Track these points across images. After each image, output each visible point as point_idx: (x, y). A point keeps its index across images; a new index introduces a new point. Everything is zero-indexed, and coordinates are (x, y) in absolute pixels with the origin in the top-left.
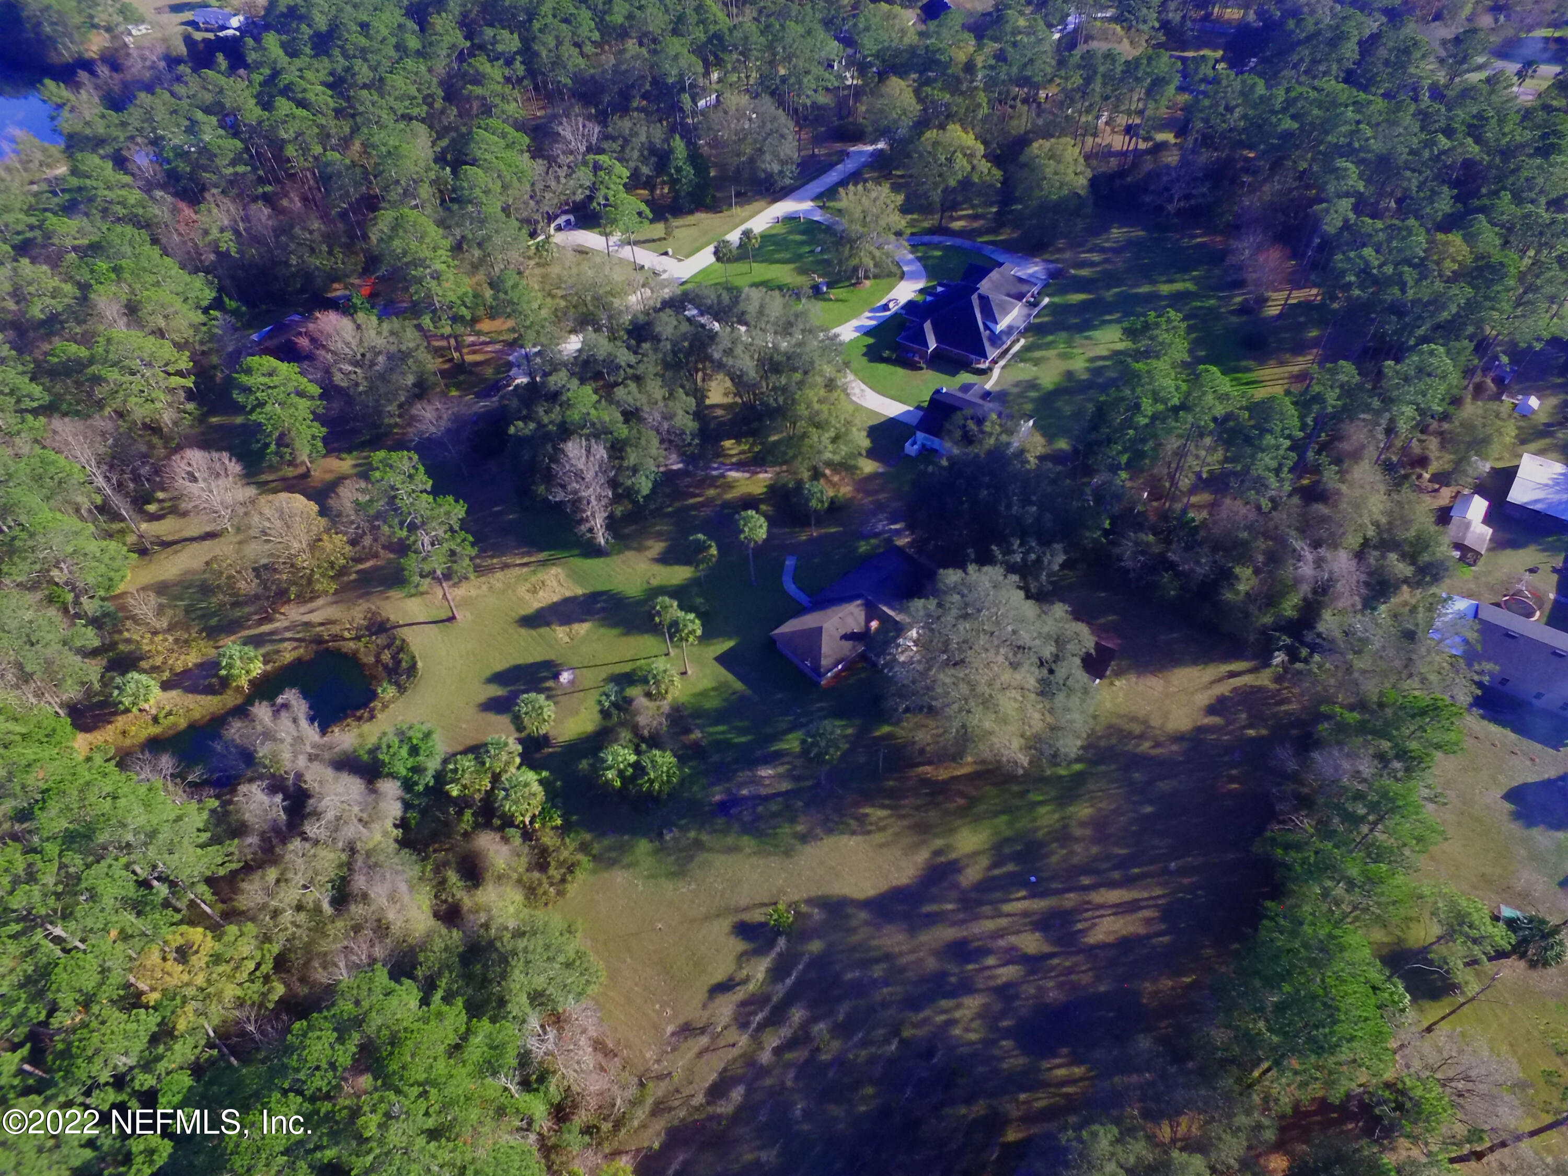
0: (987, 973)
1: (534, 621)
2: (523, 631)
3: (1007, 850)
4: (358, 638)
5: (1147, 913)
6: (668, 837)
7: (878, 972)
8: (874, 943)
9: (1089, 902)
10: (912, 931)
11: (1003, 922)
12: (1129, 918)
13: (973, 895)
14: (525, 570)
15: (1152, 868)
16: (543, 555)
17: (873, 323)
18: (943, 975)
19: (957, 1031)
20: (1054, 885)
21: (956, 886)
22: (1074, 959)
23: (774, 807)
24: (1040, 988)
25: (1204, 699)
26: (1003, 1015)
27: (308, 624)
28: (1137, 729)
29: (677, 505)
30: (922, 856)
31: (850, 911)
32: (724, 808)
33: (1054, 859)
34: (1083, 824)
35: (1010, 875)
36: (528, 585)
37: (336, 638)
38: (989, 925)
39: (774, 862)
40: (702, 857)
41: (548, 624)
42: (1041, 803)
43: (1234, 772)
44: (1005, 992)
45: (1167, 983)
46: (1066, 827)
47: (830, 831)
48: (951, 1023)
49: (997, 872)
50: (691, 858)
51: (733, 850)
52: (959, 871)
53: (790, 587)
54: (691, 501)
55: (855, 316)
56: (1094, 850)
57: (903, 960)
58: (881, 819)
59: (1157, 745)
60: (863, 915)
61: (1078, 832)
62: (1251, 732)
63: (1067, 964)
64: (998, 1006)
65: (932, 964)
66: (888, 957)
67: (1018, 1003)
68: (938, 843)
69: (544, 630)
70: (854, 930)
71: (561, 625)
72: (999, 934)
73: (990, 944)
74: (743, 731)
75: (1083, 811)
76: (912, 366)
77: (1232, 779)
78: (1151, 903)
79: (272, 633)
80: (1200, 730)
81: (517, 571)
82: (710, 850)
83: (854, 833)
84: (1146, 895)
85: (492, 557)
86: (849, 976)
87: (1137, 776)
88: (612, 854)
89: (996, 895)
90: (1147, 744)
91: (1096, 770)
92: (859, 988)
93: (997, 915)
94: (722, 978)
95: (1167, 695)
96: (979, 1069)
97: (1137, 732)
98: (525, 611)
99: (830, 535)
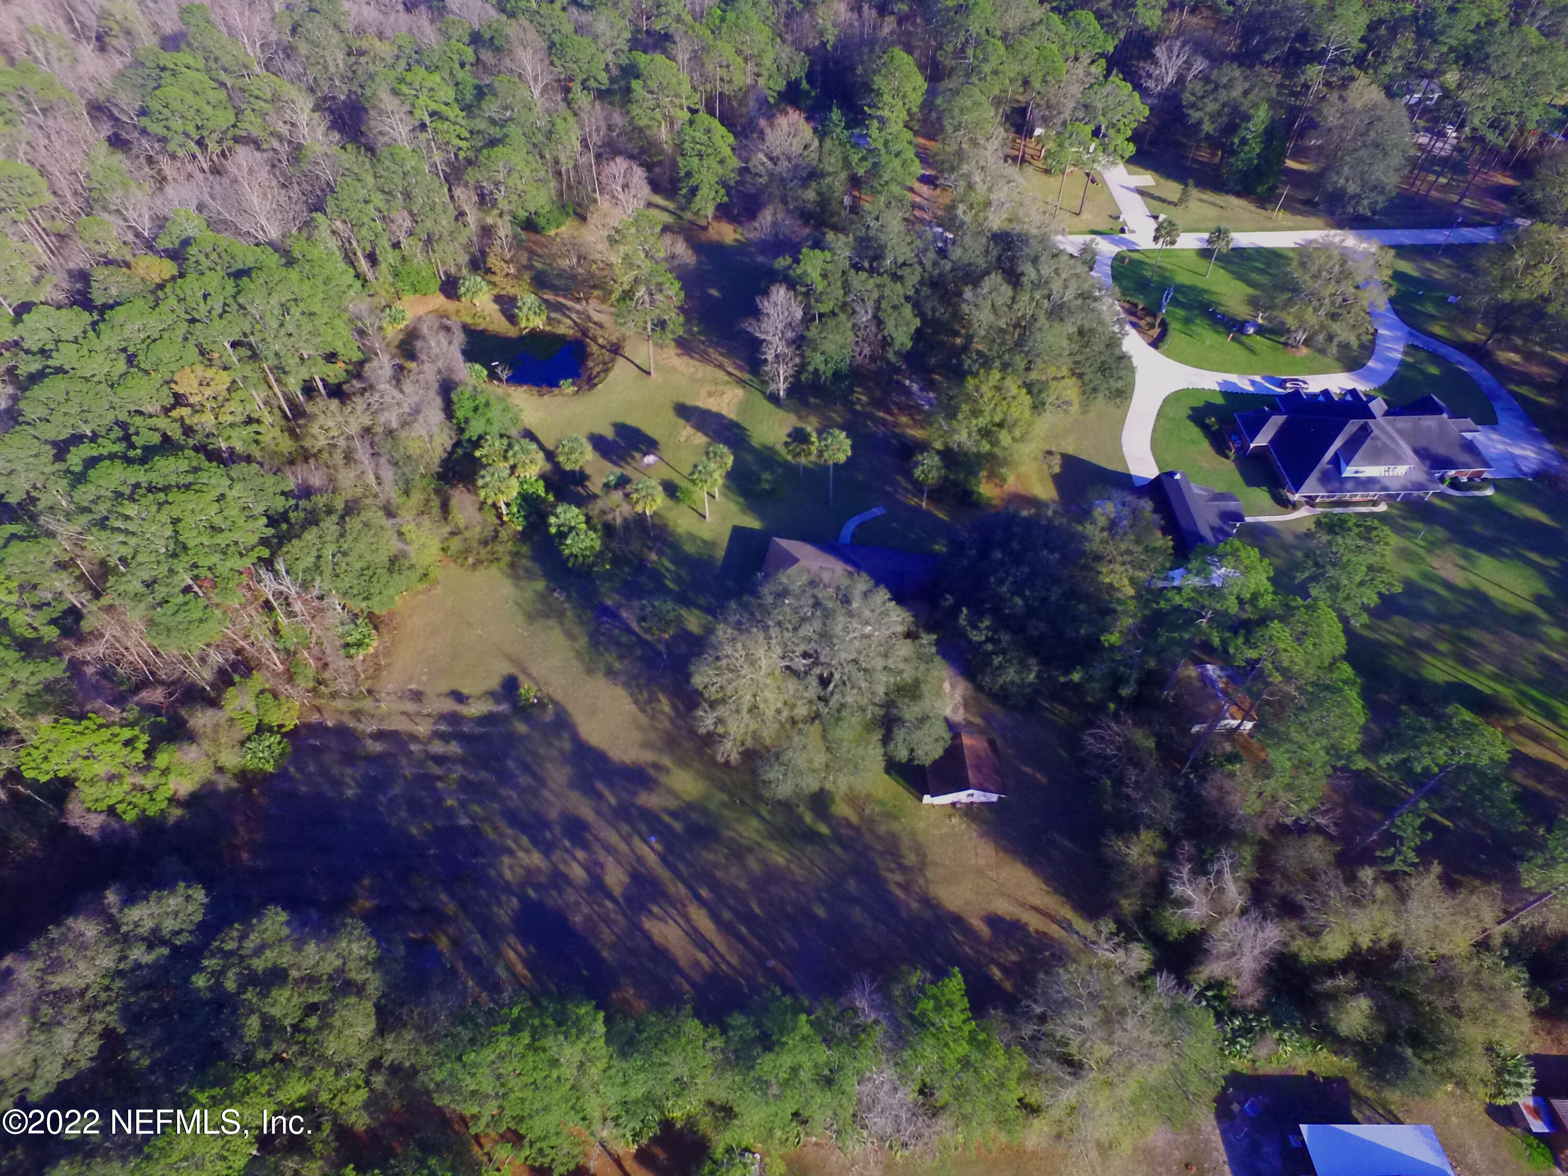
0: (566, 856)
1: (684, 411)
2: (671, 414)
3: (694, 816)
4: (602, 347)
5: (701, 957)
6: (556, 595)
7: (524, 780)
8: (549, 766)
9: (684, 905)
10: (573, 784)
11: (623, 847)
12: (689, 947)
13: (634, 812)
14: (726, 378)
15: (756, 943)
16: (746, 377)
17: (1250, 388)
18: (547, 825)
19: (506, 860)
20: (682, 868)
21: (634, 794)
22: (620, 918)
23: (624, 639)
24: (577, 904)
25: (1004, 908)
26: (537, 887)
27: (589, 318)
28: (910, 859)
29: (869, 409)
30: (646, 756)
32: (605, 611)
33: (711, 857)
34: (763, 862)
35: (668, 827)
36: (713, 388)
37: (594, 339)
38: (613, 837)
39: (576, 666)
40: (552, 622)
41: (688, 420)
42: (763, 819)
44: (558, 879)
46: (750, 850)
47: (627, 685)
48: (511, 852)
49: (667, 818)
50: (548, 617)
51: (571, 637)
52: (651, 790)
53: (851, 526)
54: (881, 414)
55: (1240, 371)
56: (742, 885)
57: (546, 793)
58: (662, 712)
59: (905, 887)
60: (567, 746)
61: (753, 864)
62: (997, 974)
63: (612, 915)
64: (543, 879)
65: (553, 815)
66: (541, 781)
67: (554, 893)
68: (666, 761)
69: (681, 422)
70: (551, 745)
71: (693, 426)
72: (609, 849)
73: (597, 847)
74: (678, 580)
75: (778, 856)
76: (1220, 447)
78: (718, 959)
79: (569, 309)
80: (958, 920)
81: (721, 375)
82: (562, 624)
83: (636, 702)
84: (722, 949)
85: (721, 354)
86: (511, 764)
87: (852, 885)
88: (521, 572)
89: (643, 828)
90: (899, 878)
91: (831, 846)
92: (505, 777)
93: (627, 839)
94: (466, 691)
95: (979, 872)
96: (483, 893)
97: (906, 862)
98: (690, 402)
99: (934, 517)
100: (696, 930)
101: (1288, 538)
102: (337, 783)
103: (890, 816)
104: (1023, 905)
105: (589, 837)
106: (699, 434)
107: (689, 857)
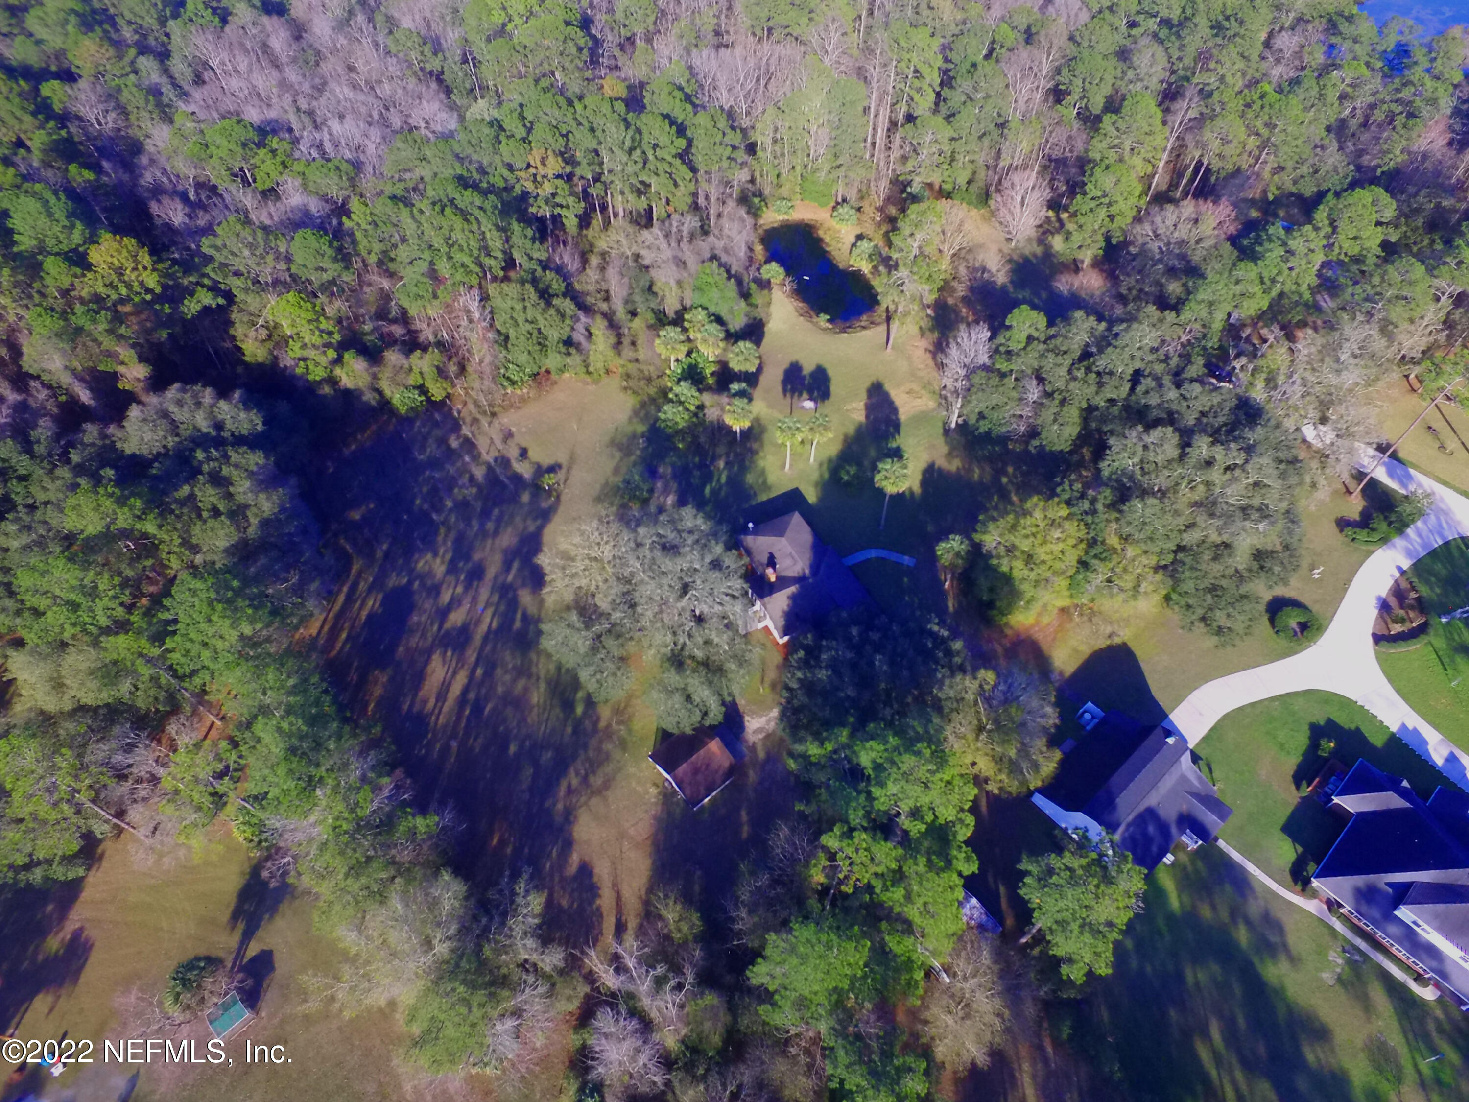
0: (453, 582)
1: (876, 390)
2: (865, 385)
4: (886, 311)
5: (432, 700)
6: (642, 441)
7: (490, 525)
8: (510, 530)
9: (462, 667)
10: (505, 552)
11: (481, 606)
12: (435, 690)
13: (510, 595)
15: (463, 725)
18: (467, 560)
19: (429, 556)
20: (488, 648)
21: (524, 585)
22: (430, 639)
24: (425, 611)
25: (602, 871)
26: (423, 585)
28: (597, 781)
31: (539, 522)
32: (651, 472)
34: (526, 689)
35: (513, 620)
36: (918, 389)
38: (484, 597)
39: (595, 490)
40: (618, 455)
41: (870, 398)
43: (509, 850)
44: (435, 590)
45: (378, 691)
46: (530, 676)
48: (435, 555)
49: (519, 616)
50: (620, 450)
51: (616, 471)
53: (875, 554)
56: (500, 689)
57: (489, 542)
59: (570, 791)
60: (532, 528)
61: (521, 684)
63: (429, 634)
64: (430, 583)
65: (477, 556)
66: (496, 533)
67: (424, 595)
69: (864, 396)
70: (525, 520)
71: (867, 404)
72: (474, 600)
73: (471, 593)
74: (715, 492)
75: (537, 696)
77: (502, 842)
78: (437, 711)
80: (568, 844)
82: (621, 460)
84: (445, 709)
86: (496, 512)
87: (547, 756)
88: (642, 414)
89: (502, 608)
90: (575, 782)
91: (570, 722)
92: (485, 514)
93: (487, 605)
94: (530, 453)
95: (622, 836)
96: (400, 561)
97: (592, 779)
98: (888, 387)
99: (945, 600)
100: (450, 684)
101: (1254, 909)
102: (423, 448)
103: (623, 745)
104: (615, 885)
105: (475, 584)
106: (863, 413)
107: (499, 645)
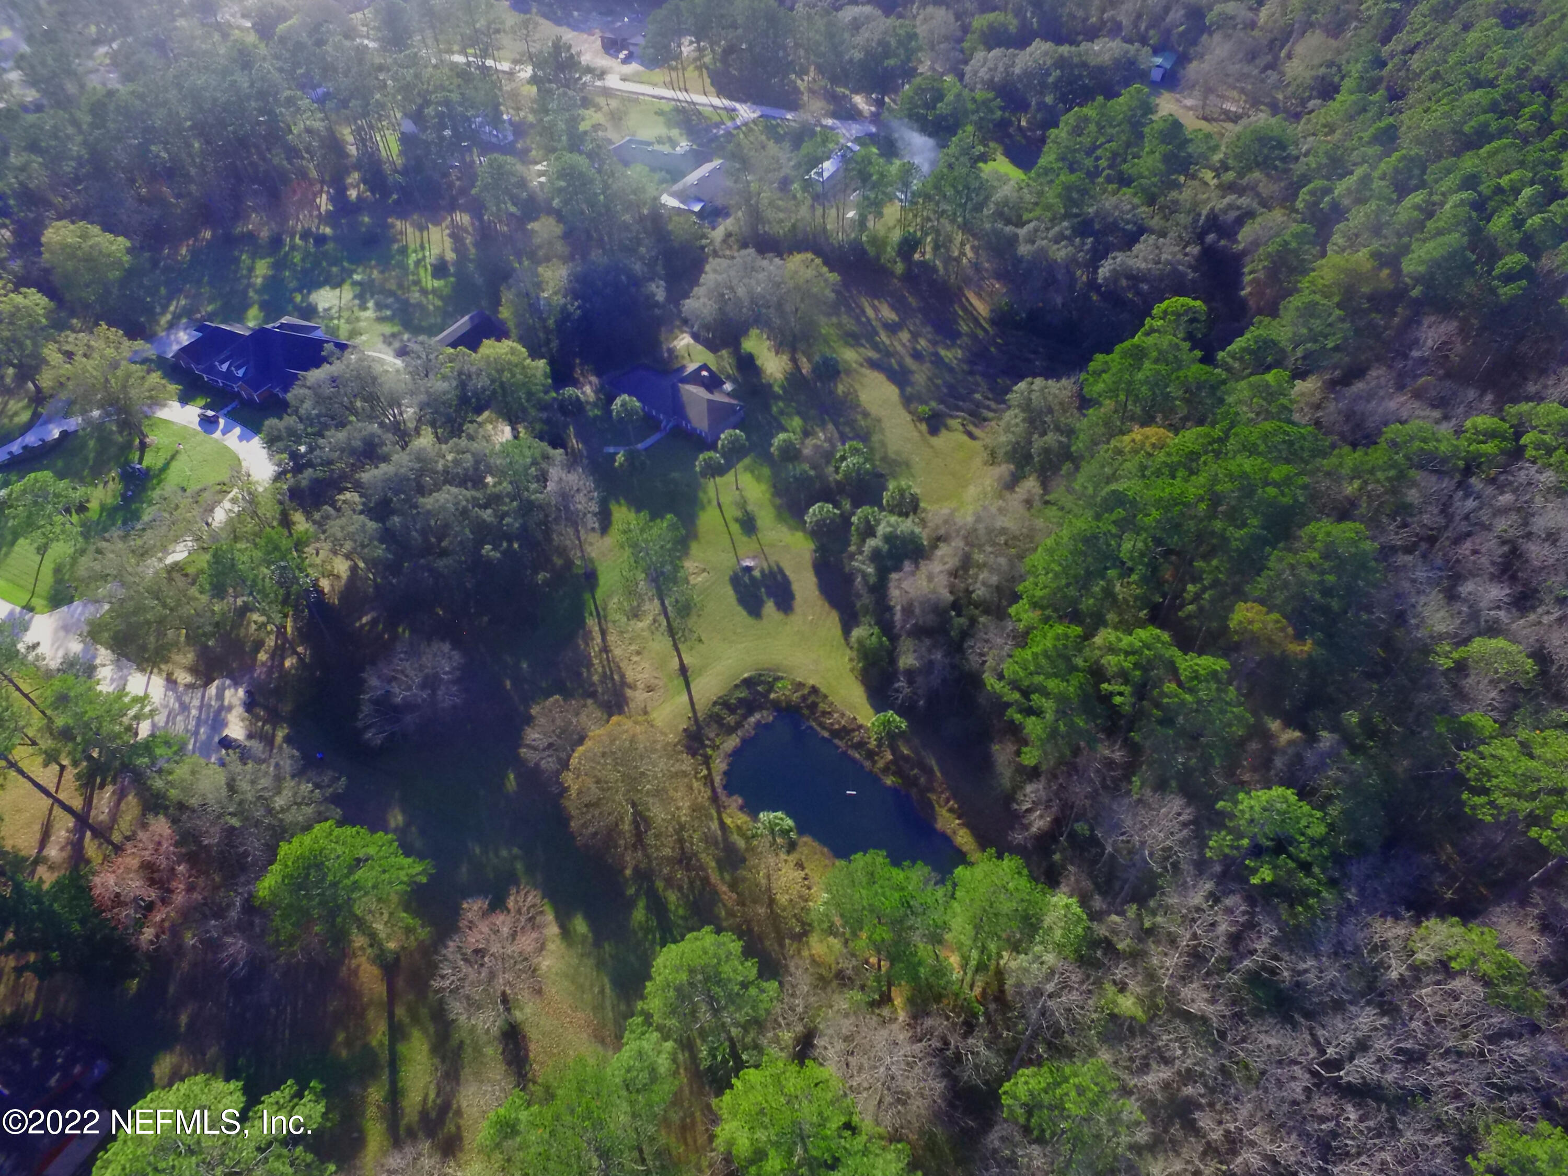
0: (925, 348)
3: (852, 343)
4: (707, 760)
5: (877, 303)
7: (939, 382)
8: (923, 384)
9: (876, 319)
10: (912, 372)
11: (896, 344)
12: (880, 308)
13: (883, 353)
16: (591, 623)
18: (932, 361)
19: (959, 356)
20: (870, 329)
21: (880, 359)
22: (908, 324)
24: (927, 333)
26: (945, 343)
31: (907, 394)
33: (853, 328)
38: (899, 348)
39: (886, 425)
40: (893, 456)
44: (933, 343)
45: (911, 300)
47: (858, 406)
48: (955, 358)
49: (867, 346)
50: (894, 461)
51: (883, 444)
52: (870, 358)
55: (213, 446)
63: (912, 326)
64: (941, 345)
65: (928, 365)
67: (937, 339)
68: (855, 365)
70: (918, 391)
71: (687, 581)
72: (904, 345)
73: (910, 348)
81: (612, 638)
82: (886, 453)
83: (857, 396)
85: (591, 664)
86: (945, 391)
94: (965, 438)
